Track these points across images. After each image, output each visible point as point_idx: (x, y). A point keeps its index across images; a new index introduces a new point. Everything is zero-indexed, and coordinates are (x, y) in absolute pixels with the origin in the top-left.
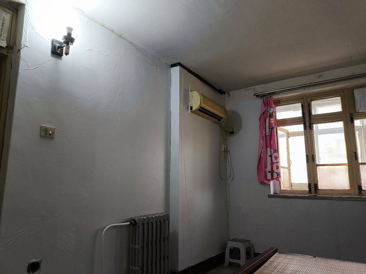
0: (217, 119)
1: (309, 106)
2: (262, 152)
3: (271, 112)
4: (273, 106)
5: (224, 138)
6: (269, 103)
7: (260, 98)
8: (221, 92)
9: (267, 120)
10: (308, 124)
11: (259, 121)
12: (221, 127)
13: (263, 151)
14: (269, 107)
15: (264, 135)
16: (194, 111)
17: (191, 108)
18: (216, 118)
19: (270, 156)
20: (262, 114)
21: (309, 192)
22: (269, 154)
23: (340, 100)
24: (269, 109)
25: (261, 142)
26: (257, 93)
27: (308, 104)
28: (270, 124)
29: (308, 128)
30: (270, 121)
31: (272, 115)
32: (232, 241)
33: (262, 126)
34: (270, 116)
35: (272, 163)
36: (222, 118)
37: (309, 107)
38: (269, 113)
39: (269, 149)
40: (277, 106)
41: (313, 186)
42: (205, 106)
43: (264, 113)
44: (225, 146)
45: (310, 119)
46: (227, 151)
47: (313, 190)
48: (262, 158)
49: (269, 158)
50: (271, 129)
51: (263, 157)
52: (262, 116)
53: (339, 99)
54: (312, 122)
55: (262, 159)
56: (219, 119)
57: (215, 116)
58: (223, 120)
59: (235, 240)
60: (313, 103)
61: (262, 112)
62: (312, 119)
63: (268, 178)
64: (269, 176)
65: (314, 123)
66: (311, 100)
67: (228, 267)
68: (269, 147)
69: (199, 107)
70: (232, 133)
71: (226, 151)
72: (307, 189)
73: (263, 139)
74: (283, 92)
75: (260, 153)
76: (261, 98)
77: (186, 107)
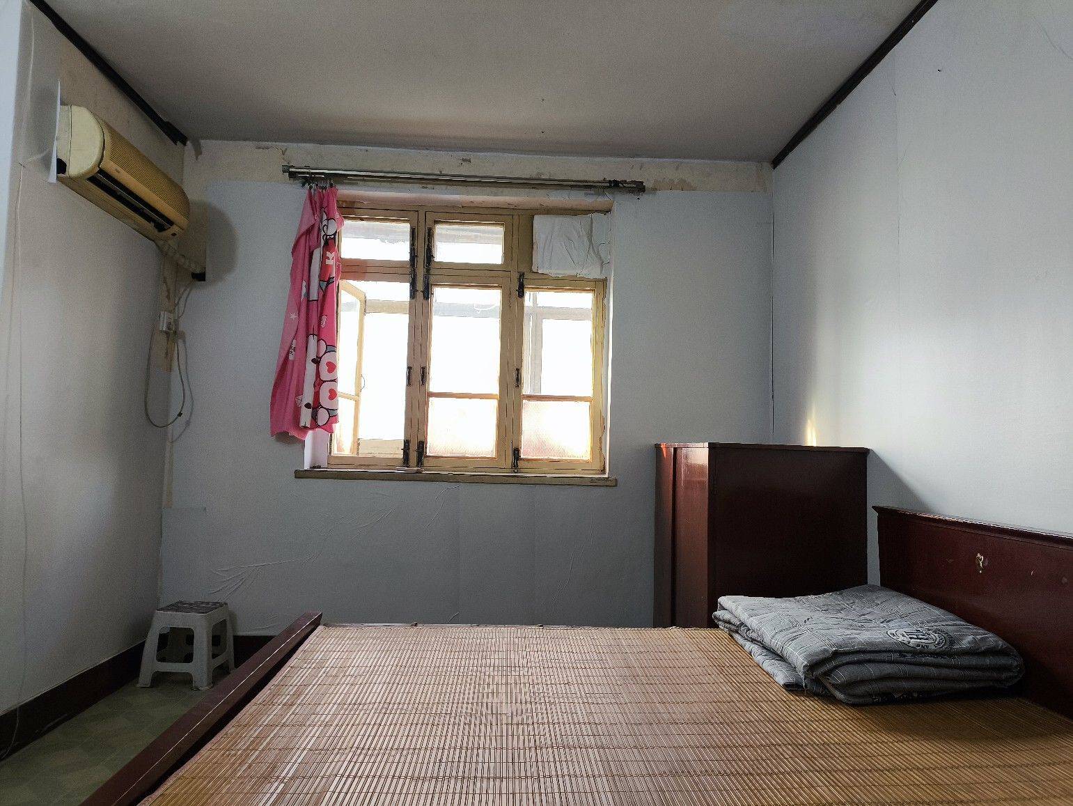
0: (152, 224)
1: (430, 235)
2: (293, 346)
3: (331, 232)
4: (337, 215)
5: (168, 291)
6: (325, 205)
7: (298, 183)
8: (176, 135)
9: (317, 254)
10: (420, 286)
11: (292, 253)
12: (162, 253)
13: (297, 344)
14: (325, 217)
15: (303, 297)
16: (70, 178)
17: (62, 167)
18: (149, 219)
19: (314, 361)
20: (302, 235)
21: (404, 463)
22: (312, 354)
23: (502, 236)
24: (325, 223)
25: (294, 316)
26: (293, 167)
27: (427, 231)
28: (324, 267)
29: (420, 295)
30: (324, 257)
31: (331, 243)
32: (168, 610)
33: (300, 270)
34: (326, 243)
35: (319, 382)
36: (171, 223)
37: (429, 240)
38: (323, 233)
39: (313, 341)
40: (345, 218)
41: (414, 447)
42: (119, 169)
43: (309, 232)
44: (172, 316)
45: (428, 271)
46: (175, 332)
47: (413, 456)
48: (290, 363)
49: (311, 367)
50: (327, 282)
51: (293, 362)
52: (303, 240)
53: (499, 231)
54: (431, 282)
55: (289, 367)
56: (161, 222)
57: (147, 211)
58: (175, 229)
59: (177, 607)
60: (440, 229)
61: (304, 228)
62: (432, 272)
63: (302, 424)
64: (306, 417)
65: (437, 285)
66: (436, 222)
67: (152, 687)
68: (313, 335)
69: (93, 168)
70: (200, 277)
71: (174, 334)
72: (400, 455)
73: (299, 310)
74: (368, 181)
75: (287, 349)
76: (304, 185)
77: (40, 156)
